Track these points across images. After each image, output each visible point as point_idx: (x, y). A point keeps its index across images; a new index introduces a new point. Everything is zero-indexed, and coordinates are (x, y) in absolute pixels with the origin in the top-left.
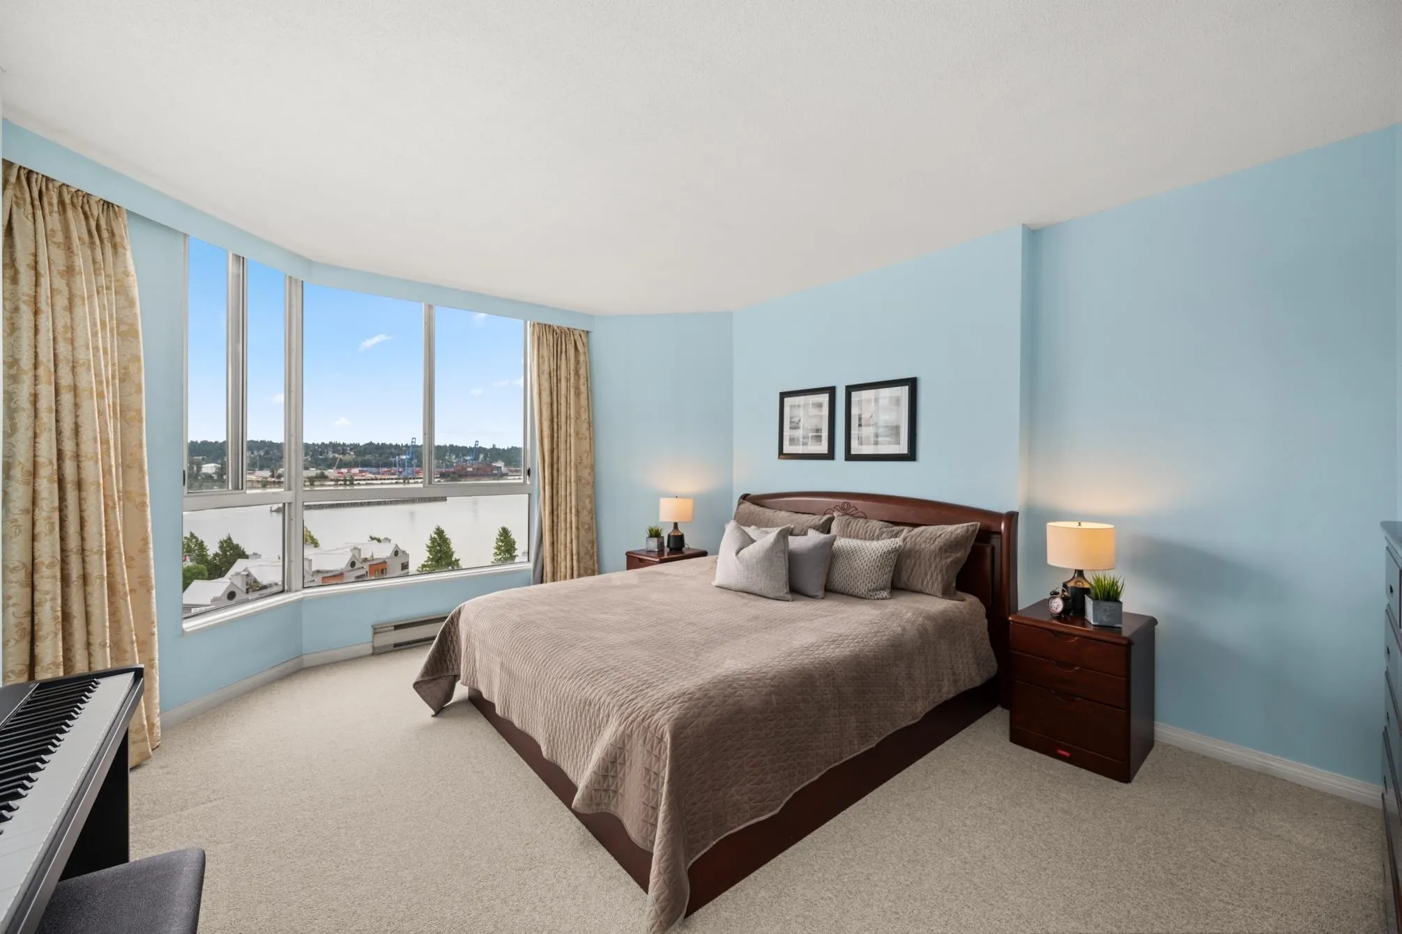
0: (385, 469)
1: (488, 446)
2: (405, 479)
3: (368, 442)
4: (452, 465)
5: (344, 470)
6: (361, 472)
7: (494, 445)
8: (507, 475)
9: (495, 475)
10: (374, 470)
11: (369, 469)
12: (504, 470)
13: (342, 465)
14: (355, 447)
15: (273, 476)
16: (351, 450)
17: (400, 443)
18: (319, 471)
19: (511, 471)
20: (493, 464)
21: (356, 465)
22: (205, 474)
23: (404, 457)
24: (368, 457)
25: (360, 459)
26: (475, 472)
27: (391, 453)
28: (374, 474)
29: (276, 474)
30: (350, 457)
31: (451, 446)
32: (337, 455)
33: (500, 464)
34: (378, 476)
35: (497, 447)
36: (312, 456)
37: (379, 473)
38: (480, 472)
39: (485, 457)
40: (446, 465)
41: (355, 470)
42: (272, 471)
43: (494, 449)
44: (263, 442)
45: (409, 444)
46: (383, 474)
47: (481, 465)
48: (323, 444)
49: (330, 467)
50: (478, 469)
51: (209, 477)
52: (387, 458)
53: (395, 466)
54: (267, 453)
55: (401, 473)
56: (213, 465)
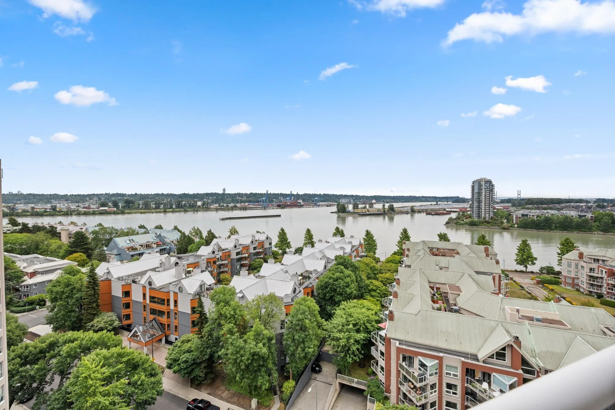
0: (257, 203)
1: (295, 193)
2: (264, 207)
3: (250, 192)
4: (281, 202)
5: (243, 204)
6: (248, 204)
7: (297, 193)
8: (303, 206)
9: (299, 205)
10: (253, 204)
11: (251, 203)
12: (302, 203)
13: (241, 202)
14: (246, 194)
15: (219, 206)
16: (245, 196)
17: (262, 193)
18: (234, 204)
19: (305, 204)
20: (298, 201)
21: (247, 202)
22: (198, 205)
23: (264, 198)
24: (251, 199)
25: (248, 199)
26: (291, 204)
27: (259, 197)
28: (253, 205)
29: (220, 206)
30: (244, 199)
31: (281, 193)
32: (240, 198)
33: (300, 201)
34: (254, 206)
35: (299, 193)
36: (232, 199)
37: (255, 205)
38: (293, 204)
39: (294, 198)
40: (279, 201)
41: (247, 204)
42: (219, 205)
43: (298, 195)
44: (215, 193)
45: (266, 193)
46: (256, 205)
47: (293, 202)
48: (235, 193)
49: (238, 202)
50: (292, 203)
51: (199, 207)
52: (257, 199)
53: (260, 202)
54: (217, 197)
55: (263, 205)
56: (200, 202)
